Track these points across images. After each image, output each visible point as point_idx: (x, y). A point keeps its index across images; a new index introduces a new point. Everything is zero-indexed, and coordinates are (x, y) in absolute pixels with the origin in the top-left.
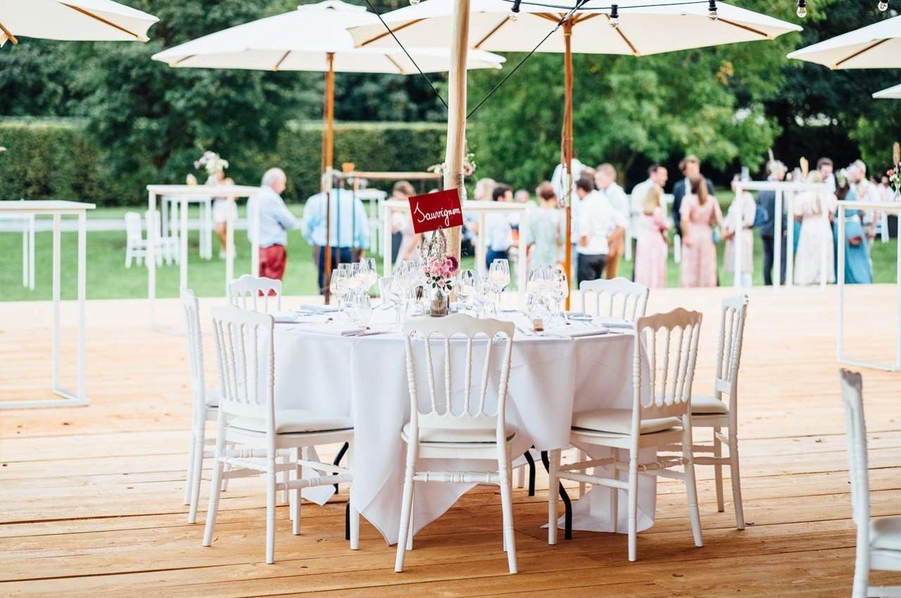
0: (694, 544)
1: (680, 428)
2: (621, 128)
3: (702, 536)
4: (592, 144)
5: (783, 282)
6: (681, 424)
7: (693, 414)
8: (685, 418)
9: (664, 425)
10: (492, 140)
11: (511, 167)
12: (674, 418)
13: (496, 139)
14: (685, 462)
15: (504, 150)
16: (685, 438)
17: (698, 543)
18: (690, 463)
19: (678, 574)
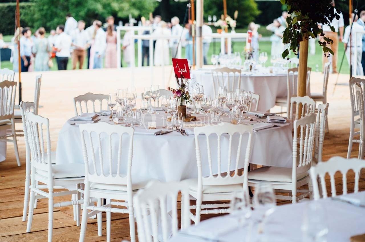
0: (17, 165)
1: (10, 124)
2: (92, 4)
3: (20, 163)
4: (80, 11)
5: (148, 65)
6: (11, 122)
7: (15, 118)
8: (12, 120)
9: (4, 122)
10: (41, 10)
11: (50, 21)
12: (8, 120)
13: (42, 10)
14: (13, 136)
15: (46, 14)
16: (12, 127)
17: (19, 165)
18: (15, 136)
19: (3, 176)
